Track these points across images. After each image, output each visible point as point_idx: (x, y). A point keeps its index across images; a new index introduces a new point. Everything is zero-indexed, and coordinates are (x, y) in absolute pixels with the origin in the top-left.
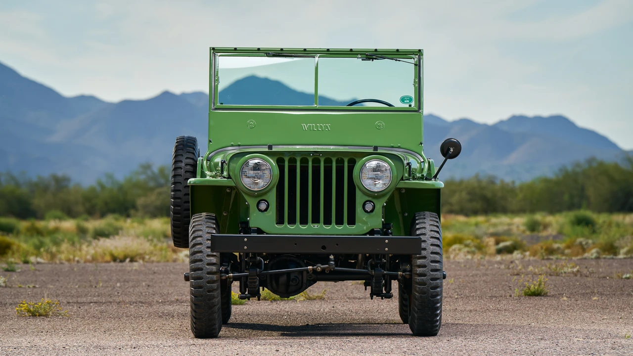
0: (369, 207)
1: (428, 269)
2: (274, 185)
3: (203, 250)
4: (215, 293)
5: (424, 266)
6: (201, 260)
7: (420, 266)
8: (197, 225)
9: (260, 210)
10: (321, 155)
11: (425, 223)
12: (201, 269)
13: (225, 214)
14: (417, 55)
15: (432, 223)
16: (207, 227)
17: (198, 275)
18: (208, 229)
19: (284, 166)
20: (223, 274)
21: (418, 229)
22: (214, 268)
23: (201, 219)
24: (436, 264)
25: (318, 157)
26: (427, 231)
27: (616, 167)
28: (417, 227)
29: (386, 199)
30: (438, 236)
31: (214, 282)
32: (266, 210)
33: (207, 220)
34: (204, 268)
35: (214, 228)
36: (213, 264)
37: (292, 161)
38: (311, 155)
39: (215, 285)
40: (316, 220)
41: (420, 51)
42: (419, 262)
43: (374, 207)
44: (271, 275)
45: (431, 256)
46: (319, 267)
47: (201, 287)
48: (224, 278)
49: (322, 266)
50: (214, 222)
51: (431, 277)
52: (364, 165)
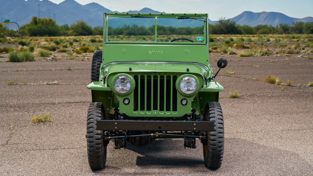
0: (184, 102)
1: (216, 137)
2: (133, 90)
3: (93, 126)
4: (100, 150)
5: (215, 135)
6: (92, 132)
7: (212, 135)
8: (91, 111)
9: (125, 104)
10: (158, 74)
11: (214, 110)
12: (92, 137)
13: (110, 98)
14: (205, 16)
15: (218, 110)
16: (96, 112)
17: (91, 140)
18: (97, 113)
19: (138, 79)
20: (105, 137)
21: (211, 114)
22: (99, 136)
23: (93, 107)
24: (221, 134)
25: (157, 75)
26: (216, 115)
28: (210, 112)
29: (193, 98)
30: (221, 118)
31: (99, 144)
32: (128, 104)
33: (97, 108)
34: (94, 137)
35: (100, 113)
36: (99, 134)
37: (143, 77)
38: (153, 74)
39: (100, 146)
40: (155, 108)
41: (206, 14)
42: (212, 133)
43: (187, 102)
44: (132, 137)
45: (218, 130)
46: (157, 134)
47: (92, 147)
48: (106, 139)
49: (159, 134)
50: (101, 109)
51: (218, 141)
52: (182, 79)
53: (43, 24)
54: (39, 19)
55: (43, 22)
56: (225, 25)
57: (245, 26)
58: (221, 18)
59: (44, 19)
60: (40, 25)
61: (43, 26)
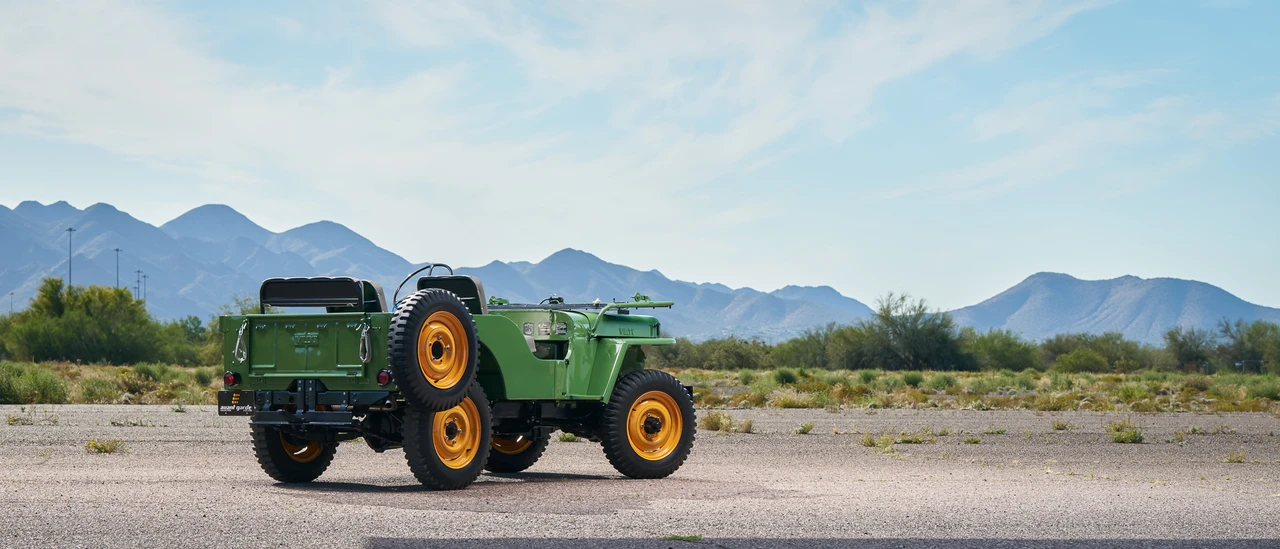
27: (852, 330)
53: (89, 313)
54: (70, 288)
55: (88, 302)
56: (903, 330)
57: (996, 337)
58: (885, 297)
59: (93, 292)
60: (73, 315)
61: (89, 318)
